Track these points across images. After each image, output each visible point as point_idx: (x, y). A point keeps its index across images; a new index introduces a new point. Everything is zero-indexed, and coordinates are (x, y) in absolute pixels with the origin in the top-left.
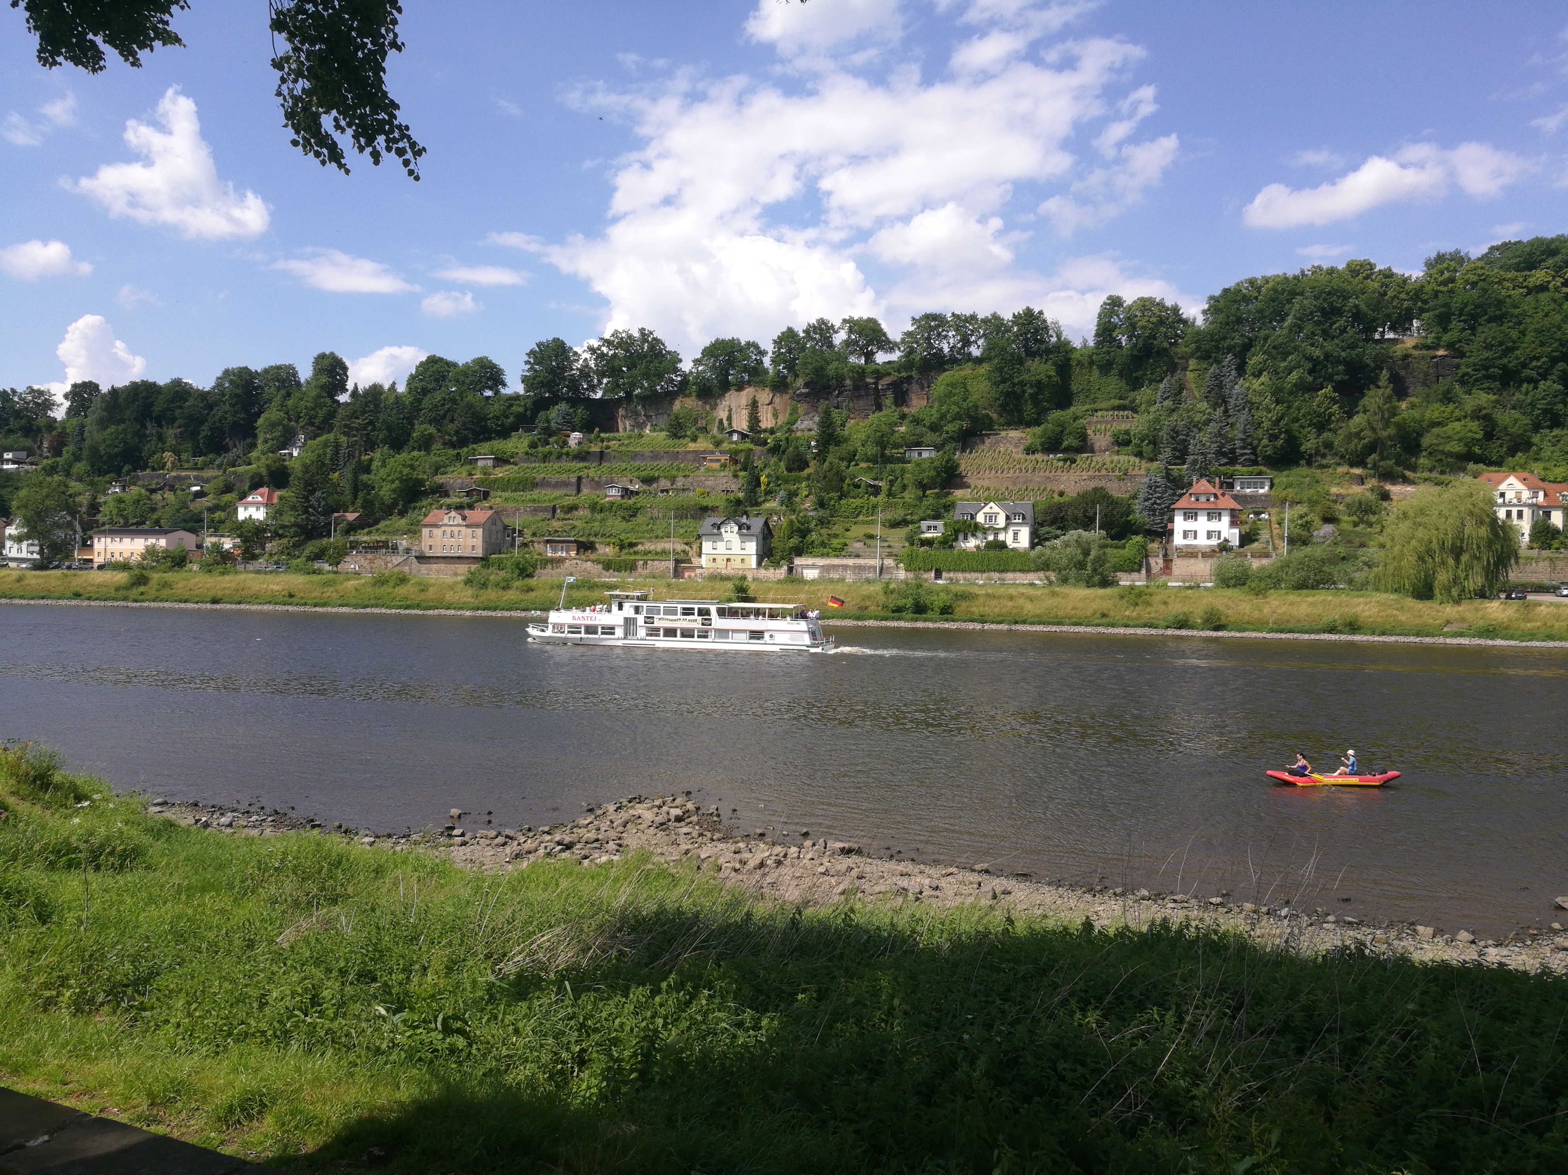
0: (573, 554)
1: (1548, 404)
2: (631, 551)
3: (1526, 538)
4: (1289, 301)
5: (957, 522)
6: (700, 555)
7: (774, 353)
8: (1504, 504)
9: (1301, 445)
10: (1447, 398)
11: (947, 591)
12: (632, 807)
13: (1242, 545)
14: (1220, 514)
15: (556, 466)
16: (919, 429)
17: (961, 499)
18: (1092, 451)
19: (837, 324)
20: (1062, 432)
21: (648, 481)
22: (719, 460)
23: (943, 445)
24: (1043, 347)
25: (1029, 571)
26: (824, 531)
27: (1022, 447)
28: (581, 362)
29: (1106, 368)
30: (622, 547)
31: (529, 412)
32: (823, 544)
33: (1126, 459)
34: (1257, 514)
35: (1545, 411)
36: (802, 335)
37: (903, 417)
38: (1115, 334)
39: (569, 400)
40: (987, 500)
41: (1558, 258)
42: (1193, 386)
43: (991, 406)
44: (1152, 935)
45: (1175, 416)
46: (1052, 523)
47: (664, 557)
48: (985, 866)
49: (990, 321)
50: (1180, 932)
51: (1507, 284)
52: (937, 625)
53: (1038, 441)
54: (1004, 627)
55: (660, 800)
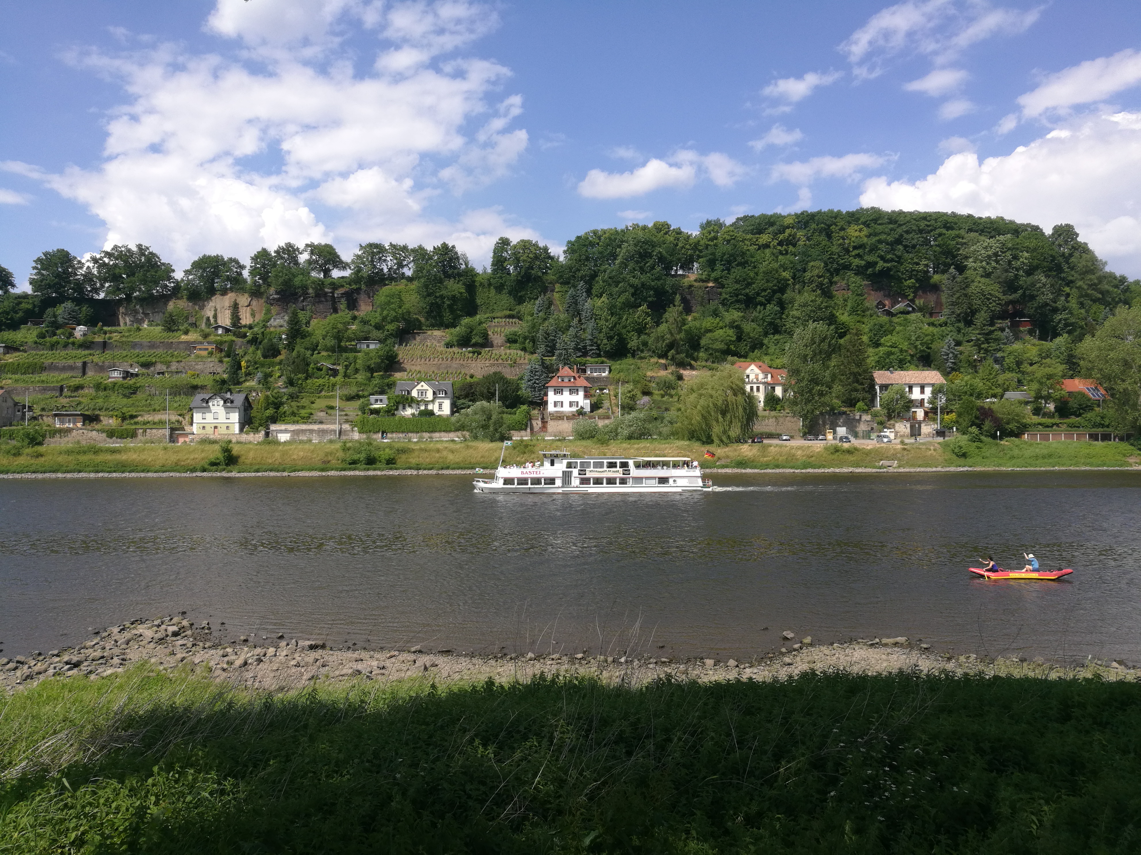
0: (79, 425)
1: (772, 319)
2: (132, 421)
3: (762, 404)
4: (620, 246)
5: (398, 396)
6: (192, 424)
7: (251, 267)
8: (749, 383)
9: (628, 343)
10: (715, 314)
11: (391, 447)
12: (135, 628)
13: (592, 411)
14: (577, 390)
15: (63, 353)
16: (367, 328)
17: (400, 380)
18: (492, 346)
19: (301, 247)
20: (471, 332)
21: (146, 365)
22: (207, 349)
23: (385, 340)
24: (456, 271)
25: (450, 431)
26: (294, 404)
27: (443, 343)
28: (84, 269)
29: (499, 288)
30: (124, 419)
31: (37, 309)
32: (294, 414)
33: (515, 352)
34: (601, 390)
35: (771, 324)
36: (273, 254)
37: (354, 318)
38: (505, 264)
39: (74, 300)
40: (419, 381)
41: (775, 228)
42: (558, 303)
43: (420, 313)
44: (535, 685)
45: (546, 323)
46: (466, 396)
47: (161, 426)
48: (418, 647)
49: (417, 250)
50: (553, 681)
51: (747, 242)
52: (383, 473)
53: (455, 339)
54: (433, 472)
55: (159, 621)
